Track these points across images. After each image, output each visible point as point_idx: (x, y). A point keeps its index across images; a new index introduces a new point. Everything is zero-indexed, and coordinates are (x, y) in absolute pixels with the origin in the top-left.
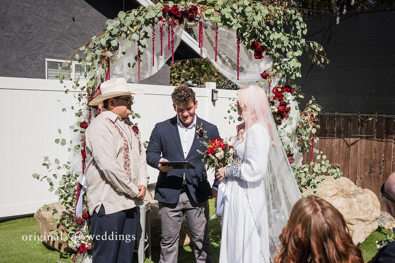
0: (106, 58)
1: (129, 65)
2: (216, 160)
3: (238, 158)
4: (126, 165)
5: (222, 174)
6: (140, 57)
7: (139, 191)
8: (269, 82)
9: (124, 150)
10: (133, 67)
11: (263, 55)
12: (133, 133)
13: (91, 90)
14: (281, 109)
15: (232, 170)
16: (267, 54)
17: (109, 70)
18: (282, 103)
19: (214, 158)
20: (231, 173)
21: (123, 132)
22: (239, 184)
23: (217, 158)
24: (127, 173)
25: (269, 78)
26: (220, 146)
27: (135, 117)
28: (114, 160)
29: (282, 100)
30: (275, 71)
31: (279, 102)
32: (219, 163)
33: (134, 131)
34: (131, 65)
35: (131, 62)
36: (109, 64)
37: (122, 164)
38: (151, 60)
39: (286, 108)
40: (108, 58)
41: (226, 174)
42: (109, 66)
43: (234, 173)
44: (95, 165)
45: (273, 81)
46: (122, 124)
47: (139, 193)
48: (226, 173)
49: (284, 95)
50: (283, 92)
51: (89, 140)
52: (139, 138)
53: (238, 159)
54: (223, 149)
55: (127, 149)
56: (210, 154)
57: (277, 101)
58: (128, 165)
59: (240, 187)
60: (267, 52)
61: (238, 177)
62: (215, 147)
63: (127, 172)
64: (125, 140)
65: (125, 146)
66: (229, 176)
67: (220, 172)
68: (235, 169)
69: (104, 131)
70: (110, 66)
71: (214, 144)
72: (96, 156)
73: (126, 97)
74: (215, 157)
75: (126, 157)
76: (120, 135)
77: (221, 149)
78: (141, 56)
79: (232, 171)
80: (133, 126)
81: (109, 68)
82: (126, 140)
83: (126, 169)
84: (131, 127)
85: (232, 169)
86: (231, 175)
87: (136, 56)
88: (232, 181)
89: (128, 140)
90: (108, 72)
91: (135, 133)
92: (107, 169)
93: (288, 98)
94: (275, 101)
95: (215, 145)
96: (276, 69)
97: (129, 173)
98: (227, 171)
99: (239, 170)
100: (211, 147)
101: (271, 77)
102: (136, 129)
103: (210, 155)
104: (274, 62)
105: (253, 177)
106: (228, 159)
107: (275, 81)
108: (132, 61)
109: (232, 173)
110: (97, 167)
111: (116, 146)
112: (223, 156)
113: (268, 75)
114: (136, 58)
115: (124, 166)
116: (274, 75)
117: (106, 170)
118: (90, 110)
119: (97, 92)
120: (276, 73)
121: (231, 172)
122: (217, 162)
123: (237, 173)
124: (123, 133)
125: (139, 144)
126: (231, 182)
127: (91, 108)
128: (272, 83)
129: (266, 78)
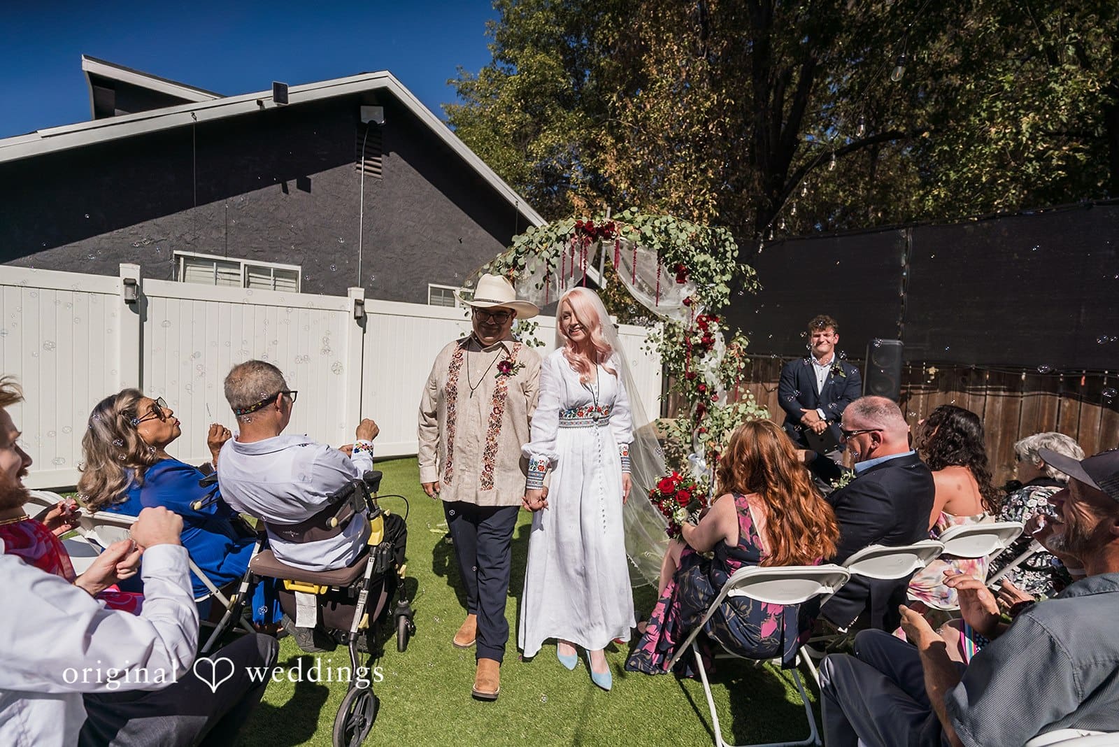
1: (537, 286)
6: (549, 278)
8: (692, 310)
11: (686, 279)
14: (705, 340)
16: (691, 278)
25: (692, 306)
29: (707, 331)
31: (703, 333)
39: (711, 340)
45: (696, 308)
49: (708, 325)
50: (708, 322)
57: (701, 331)
87: (545, 276)
93: (714, 329)
96: (701, 295)
101: (694, 304)
104: (699, 288)
107: (699, 309)
108: (541, 282)
113: (691, 302)
114: (544, 279)
116: (698, 302)
120: (700, 300)
128: (695, 312)
129: (688, 306)
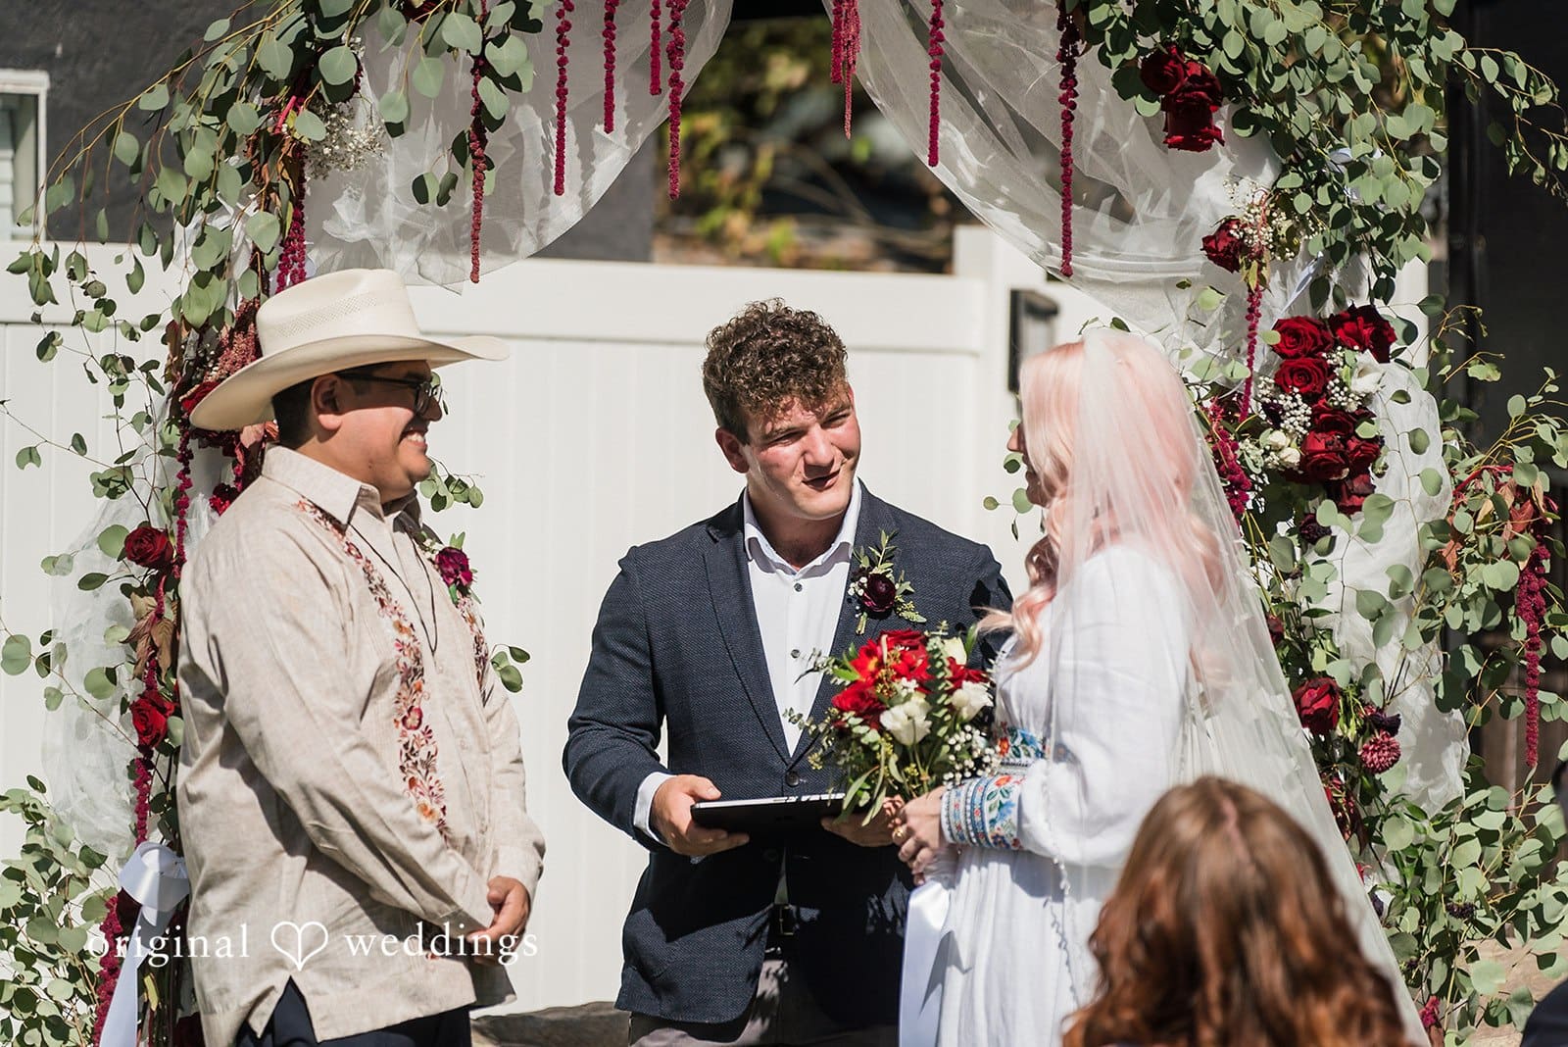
0: (287, 149)
1: (420, 189)
2: (887, 748)
3: (1020, 739)
4: (416, 764)
5: (926, 831)
6: (483, 142)
7: (491, 911)
8: (1250, 290)
9: (397, 679)
10: (443, 200)
11: (1220, 125)
12: (442, 591)
13: (194, 335)
14: (1321, 446)
15: (977, 800)
16: (1241, 120)
17: (298, 220)
18: (1325, 412)
19: (871, 736)
20: (972, 817)
21: (391, 582)
22: (1018, 878)
23: (895, 742)
24: (424, 808)
25: (1249, 267)
26: (907, 670)
27: (450, 498)
28: (345, 732)
29: (1327, 398)
30: (1284, 224)
31: (1305, 409)
32: (902, 763)
33: (446, 576)
34: (433, 192)
35: (431, 173)
36: (300, 180)
37: (394, 757)
38: (546, 160)
39: (1353, 445)
40: (299, 148)
41: (945, 827)
42: (301, 194)
43: (988, 817)
44: (239, 763)
45: (1274, 280)
46: (379, 533)
47: (494, 923)
48: (944, 820)
49: (1332, 367)
50: (1334, 349)
51: (207, 628)
52: (472, 620)
53: (1018, 742)
54: (922, 687)
55: (412, 675)
56: (847, 716)
57: (1294, 400)
58: (427, 765)
59: (1022, 895)
60: (1242, 105)
61: (1009, 841)
62: (880, 681)
63: (426, 800)
64: (400, 627)
65: (403, 660)
66: (962, 838)
67: (915, 816)
68: (991, 795)
69: (287, 574)
70: (308, 192)
71: (872, 665)
72: (245, 717)
73: (404, 371)
74: (882, 730)
75: (410, 717)
76: (373, 597)
77: (913, 684)
78: (488, 135)
79: (977, 807)
80: (438, 547)
81: (298, 206)
82: (406, 625)
83: (412, 782)
84: (429, 555)
85: (979, 794)
86: (975, 830)
87: (462, 134)
88: (983, 863)
89: (418, 626)
90: (293, 228)
91: (453, 587)
92: (306, 780)
93: (1360, 385)
94: (1285, 401)
95: (881, 665)
96: (1290, 211)
97: (437, 809)
98: (952, 808)
99: (1015, 801)
100: (857, 677)
101: (1260, 256)
102: (454, 566)
103: (851, 719)
104: (1284, 171)
105: (1091, 836)
106: (952, 741)
107: (1289, 281)
108: (438, 165)
109: (978, 819)
110: (252, 775)
111: (354, 656)
112: (923, 724)
113: (1241, 247)
114: (460, 149)
115: (402, 768)
116: (1283, 246)
117: (303, 789)
118: (185, 457)
119: (231, 346)
120: (1292, 232)
121: (975, 811)
122: (894, 759)
123: (1003, 815)
124: (389, 588)
125: (479, 650)
126: (974, 868)
127: (193, 444)
128: (1267, 298)
129: (1233, 266)
